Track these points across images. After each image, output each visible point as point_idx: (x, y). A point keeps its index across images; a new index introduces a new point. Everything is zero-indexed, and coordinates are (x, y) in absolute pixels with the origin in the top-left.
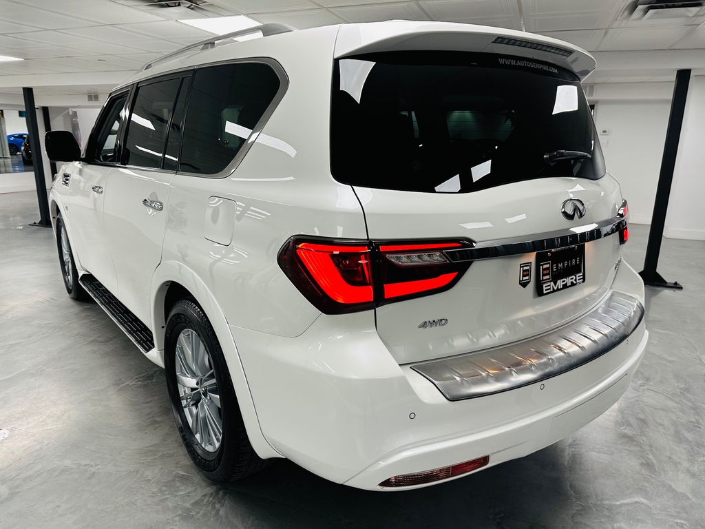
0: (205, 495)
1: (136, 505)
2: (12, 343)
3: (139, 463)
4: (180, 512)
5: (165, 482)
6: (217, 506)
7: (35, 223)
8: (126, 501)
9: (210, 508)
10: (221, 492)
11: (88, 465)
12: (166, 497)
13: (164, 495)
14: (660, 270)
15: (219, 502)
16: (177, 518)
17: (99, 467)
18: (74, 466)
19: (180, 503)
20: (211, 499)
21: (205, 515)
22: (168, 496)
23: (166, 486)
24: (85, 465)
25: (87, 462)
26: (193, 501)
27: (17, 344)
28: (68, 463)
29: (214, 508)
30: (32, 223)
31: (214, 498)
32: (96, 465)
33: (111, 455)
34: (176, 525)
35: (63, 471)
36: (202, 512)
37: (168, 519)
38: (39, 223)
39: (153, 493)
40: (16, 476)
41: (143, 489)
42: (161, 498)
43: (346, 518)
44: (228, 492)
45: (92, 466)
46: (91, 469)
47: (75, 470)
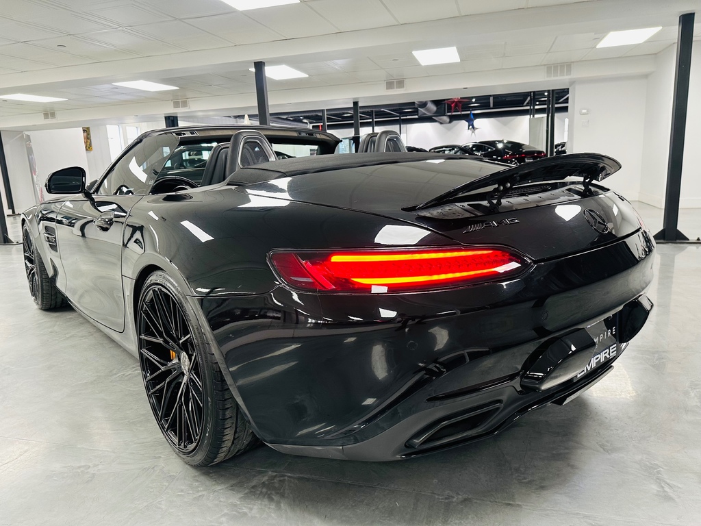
0: (254, 487)
1: (160, 508)
3: (156, 458)
4: (226, 511)
6: (275, 498)
8: (145, 504)
9: (266, 502)
11: (83, 466)
12: (200, 494)
13: (198, 491)
14: (681, 227)
15: (277, 493)
16: (224, 519)
17: (100, 467)
18: (65, 470)
19: (222, 500)
20: (264, 490)
21: (262, 511)
22: (204, 493)
23: (197, 481)
24: (79, 467)
25: (83, 464)
26: (241, 495)
28: (55, 466)
29: (271, 499)
32: (95, 466)
33: (114, 453)
36: (255, 507)
39: (182, 491)
41: (166, 488)
42: (195, 496)
43: (458, 494)
44: (285, 480)
45: (90, 467)
46: (89, 470)
47: (66, 475)
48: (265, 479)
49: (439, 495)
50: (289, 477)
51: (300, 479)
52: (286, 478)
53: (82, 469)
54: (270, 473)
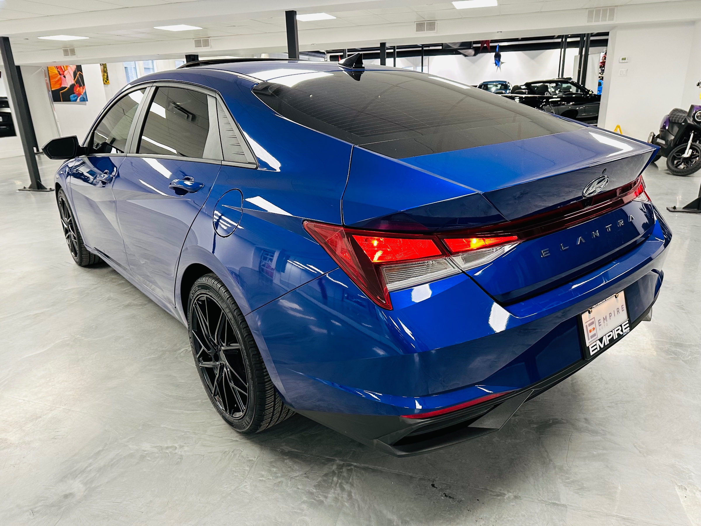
0: (326, 475)
1: (247, 493)
2: (37, 312)
3: (232, 441)
4: (305, 498)
5: (271, 462)
6: (347, 487)
7: (25, 188)
8: (233, 488)
9: (338, 490)
10: (344, 469)
11: (171, 447)
12: (279, 480)
13: (277, 477)
15: (347, 483)
16: (304, 506)
17: (186, 448)
18: (155, 450)
19: (299, 487)
20: (335, 479)
21: (336, 499)
22: (282, 479)
23: (274, 467)
24: (167, 448)
26: (315, 483)
27: (42, 313)
28: (146, 446)
29: (343, 489)
30: (22, 188)
31: (339, 477)
32: (181, 447)
33: (196, 433)
34: (305, 515)
35: (143, 457)
36: (330, 495)
37: (293, 508)
38: (30, 188)
39: (263, 476)
40: (87, 467)
41: (249, 472)
42: (275, 482)
43: (508, 491)
44: (352, 469)
45: (176, 448)
46: (176, 451)
47: (157, 455)
48: (334, 467)
49: (491, 491)
50: (355, 466)
51: (365, 469)
52: (352, 467)
53: (170, 450)
54: (338, 462)
